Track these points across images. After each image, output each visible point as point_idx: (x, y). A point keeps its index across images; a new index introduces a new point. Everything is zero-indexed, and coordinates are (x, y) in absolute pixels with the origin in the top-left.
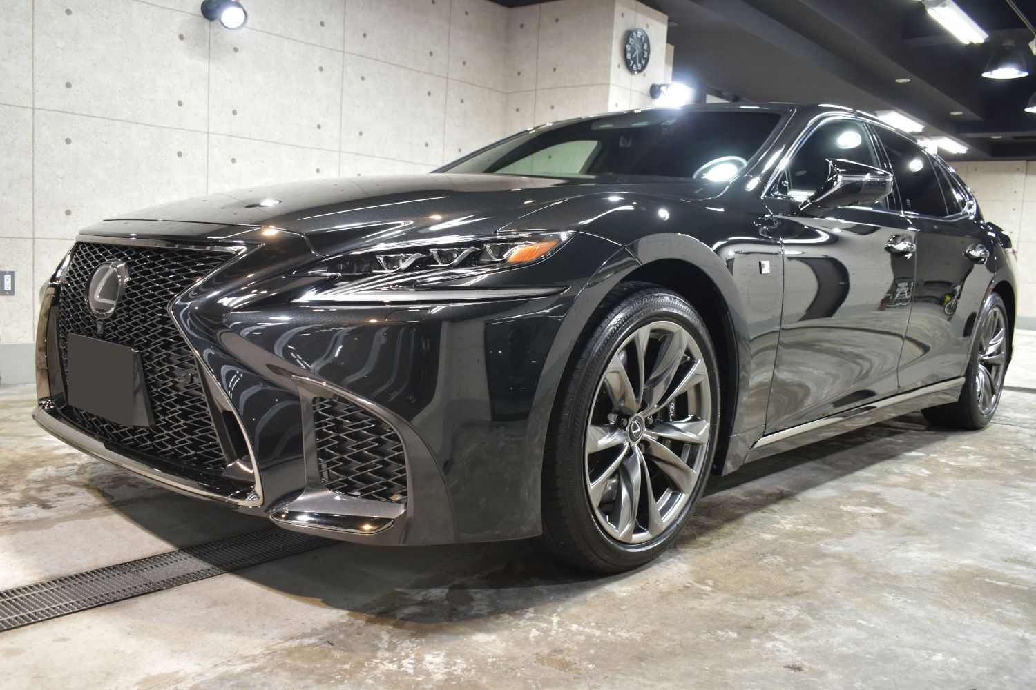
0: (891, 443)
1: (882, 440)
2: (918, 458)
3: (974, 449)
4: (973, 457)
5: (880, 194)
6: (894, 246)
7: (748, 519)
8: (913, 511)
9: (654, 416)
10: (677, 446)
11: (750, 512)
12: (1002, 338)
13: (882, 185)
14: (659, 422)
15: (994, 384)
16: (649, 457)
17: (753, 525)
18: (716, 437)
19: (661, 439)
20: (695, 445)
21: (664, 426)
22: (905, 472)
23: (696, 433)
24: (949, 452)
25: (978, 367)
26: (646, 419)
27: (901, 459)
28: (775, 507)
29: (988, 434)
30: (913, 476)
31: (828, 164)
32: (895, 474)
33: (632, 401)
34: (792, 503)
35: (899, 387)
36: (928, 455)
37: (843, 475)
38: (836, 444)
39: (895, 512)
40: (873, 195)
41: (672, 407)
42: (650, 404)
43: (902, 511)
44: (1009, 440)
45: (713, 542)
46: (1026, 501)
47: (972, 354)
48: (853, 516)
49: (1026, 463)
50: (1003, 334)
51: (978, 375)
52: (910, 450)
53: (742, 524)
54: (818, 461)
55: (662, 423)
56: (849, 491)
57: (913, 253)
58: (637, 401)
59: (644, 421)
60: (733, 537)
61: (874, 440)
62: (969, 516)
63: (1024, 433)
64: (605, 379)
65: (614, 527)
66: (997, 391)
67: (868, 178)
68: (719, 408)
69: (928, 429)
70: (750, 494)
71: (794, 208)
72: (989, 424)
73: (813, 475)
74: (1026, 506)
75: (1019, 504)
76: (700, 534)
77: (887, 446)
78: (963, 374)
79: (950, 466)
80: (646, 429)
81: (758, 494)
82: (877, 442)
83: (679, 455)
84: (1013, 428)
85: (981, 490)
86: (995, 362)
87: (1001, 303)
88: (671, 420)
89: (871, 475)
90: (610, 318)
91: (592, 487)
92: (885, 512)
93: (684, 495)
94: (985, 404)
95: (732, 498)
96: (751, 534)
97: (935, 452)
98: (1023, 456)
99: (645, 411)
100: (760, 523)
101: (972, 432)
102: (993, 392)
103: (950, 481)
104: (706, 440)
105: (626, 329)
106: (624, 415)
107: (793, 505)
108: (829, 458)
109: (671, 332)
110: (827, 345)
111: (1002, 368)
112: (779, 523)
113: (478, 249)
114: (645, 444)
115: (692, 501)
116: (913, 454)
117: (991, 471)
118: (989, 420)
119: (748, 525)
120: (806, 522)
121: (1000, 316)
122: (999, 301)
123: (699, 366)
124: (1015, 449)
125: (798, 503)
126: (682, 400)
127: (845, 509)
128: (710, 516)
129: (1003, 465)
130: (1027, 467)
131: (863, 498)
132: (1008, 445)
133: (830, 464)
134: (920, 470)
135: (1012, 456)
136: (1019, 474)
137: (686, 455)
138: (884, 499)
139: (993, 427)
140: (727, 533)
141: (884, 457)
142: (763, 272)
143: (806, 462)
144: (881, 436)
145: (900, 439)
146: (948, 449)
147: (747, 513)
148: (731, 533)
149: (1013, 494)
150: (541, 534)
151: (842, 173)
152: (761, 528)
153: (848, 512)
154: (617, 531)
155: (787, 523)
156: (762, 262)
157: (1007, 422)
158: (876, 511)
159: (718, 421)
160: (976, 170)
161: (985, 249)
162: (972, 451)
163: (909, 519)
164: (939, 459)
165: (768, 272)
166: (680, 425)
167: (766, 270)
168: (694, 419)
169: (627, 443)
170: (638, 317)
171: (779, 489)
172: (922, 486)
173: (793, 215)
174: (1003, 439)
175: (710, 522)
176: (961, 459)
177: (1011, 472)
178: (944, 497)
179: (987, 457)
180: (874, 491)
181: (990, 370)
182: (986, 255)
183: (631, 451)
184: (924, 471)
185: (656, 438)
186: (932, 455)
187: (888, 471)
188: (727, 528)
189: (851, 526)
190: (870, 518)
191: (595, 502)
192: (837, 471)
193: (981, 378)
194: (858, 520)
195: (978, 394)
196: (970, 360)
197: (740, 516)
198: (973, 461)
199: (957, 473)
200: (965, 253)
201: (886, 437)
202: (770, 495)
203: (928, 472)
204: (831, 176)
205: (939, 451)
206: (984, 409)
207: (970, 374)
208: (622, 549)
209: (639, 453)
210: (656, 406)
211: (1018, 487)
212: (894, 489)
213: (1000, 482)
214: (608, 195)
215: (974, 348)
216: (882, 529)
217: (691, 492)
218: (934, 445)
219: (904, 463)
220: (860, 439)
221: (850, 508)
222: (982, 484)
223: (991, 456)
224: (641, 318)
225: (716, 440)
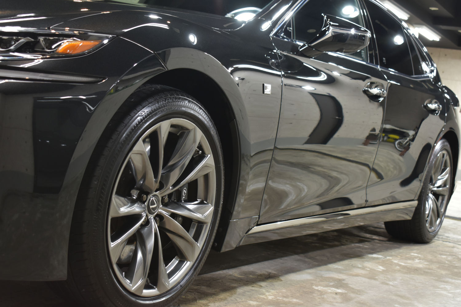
0: (359, 247)
1: (353, 245)
2: (377, 258)
3: (420, 256)
4: (419, 261)
5: (360, 46)
6: (369, 89)
7: (240, 290)
8: (367, 293)
9: (170, 196)
10: (187, 222)
11: (242, 286)
12: (447, 175)
13: (362, 38)
14: (173, 202)
15: (440, 211)
16: (163, 229)
17: (243, 294)
18: (218, 218)
19: (174, 216)
20: (200, 224)
21: (176, 205)
22: (366, 267)
23: (203, 214)
24: (401, 256)
25: (428, 195)
26: (162, 197)
27: (364, 258)
28: (263, 284)
29: (432, 247)
30: (372, 270)
31: (323, 17)
32: (359, 268)
33: (152, 181)
34: (276, 282)
35: (366, 201)
36: (386, 257)
37: (319, 266)
38: (318, 245)
39: (353, 292)
40: (355, 45)
41: (185, 191)
42: (166, 186)
43: (359, 292)
44: (447, 252)
45: (209, 304)
46: (450, 291)
47: (424, 184)
48: (321, 293)
49: (456, 267)
50: (449, 172)
51: (428, 201)
52: (372, 253)
53: (235, 294)
54: (302, 255)
55: (175, 203)
56: (322, 277)
57: (385, 98)
58: (156, 182)
59: (160, 199)
60: (226, 302)
61: (347, 245)
62: (408, 298)
63: (458, 248)
64: (130, 158)
65: (129, 282)
66: (441, 216)
67: (353, 31)
68: (222, 196)
69: (389, 240)
70: (245, 274)
71: (295, 49)
72: (433, 240)
73: (296, 264)
74: (450, 295)
75: (446, 293)
76: (200, 298)
77: (356, 249)
78: (416, 198)
79: (400, 265)
80: (161, 206)
81: (251, 274)
82: (349, 246)
83: (188, 231)
84: (451, 245)
85: (419, 282)
86: (442, 193)
87: (448, 147)
88: (183, 201)
89: (340, 267)
90: (138, 109)
91: (112, 246)
92: (346, 292)
93: (189, 263)
94: (431, 224)
95: (230, 275)
96: (240, 300)
97: (391, 256)
98: (454, 263)
99: (162, 191)
100: (249, 293)
101: (420, 245)
102: (438, 216)
103: (399, 276)
104: (209, 221)
105: (150, 120)
106: (144, 192)
107: (276, 283)
108: (311, 254)
109: (187, 129)
110: (319, 169)
111: (446, 198)
112: (264, 294)
113: (33, 40)
114: (160, 218)
115: (194, 268)
116: (375, 256)
117: (429, 271)
118: (434, 237)
119: (239, 294)
120: (285, 295)
121: (447, 158)
122: (447, 145)
123: (209, 160)
124: (450, 258)
125: (281, 282)
126: (193, 185)
127: (316, 288)
128: (210, 287)
129: (439, 268)
130: (456, 270)
131: (331, 282)
132: (445, 255)
133: (310, 258)
134: (377, 266)
135: (447, 262)
136: (449, 274)
137: (193, 231)
138: (347, 284)
139: (436, 243)
140: (222, 299)
141: (352, 256)
142: (265, 93)
143: (292, 255)
144: (352, 242)
145: (367, 245)
146: (400, 255)
147: (240, 286)
148: (225, 299)
149: (442, 286)
150: (65, 279)
151: (333, 25)
152: (250, 297)
153: (318, 291)
154: (131, 285)
155: (269, 295)
156: (265, 85)
157: (447, 240)
158: (339, 291)
159: (221, 206)
160: (446, 55)
161: (439, 104)
162: (418, 257)
163: (363, 298)
164: (393, 260)
165: (269, 93)
166: (191, 206)
167: (268, 91)
168: (202, 203)
169: (145, 214)
170: (162, 111)
171: (267, 272)
172: (377, 277)
173: (293, 54)
174: (442, 251)
175: (210, 291)
176: (409, 261)
177: (443, 272)
178: (392, 285)
179: (428, 261)
180: (340, 278)
181: (437, 199)
182: (439, 108)
183: (147, 222)
184: (381, 267)
185: (170, 214)
186: (388, 258)
187: (354, 265)
188: (222, 296)
189: (319, 300)
190: (334, 296)
191: (114, 260)
192: (314, 263)
193: (430, 204)
194: (325, 296)
195: (426, 216)
196: (422, 189)
197: (234, 288)
198: (418, 264)
199: (404, 270)
200: (424, 105)
201: (356, 243)
202: (261, 275)
203: (383, 268)
204: (325, 26)
205: (394, 255)
206: (430, 228)
207: (422, 199)
208: (133, 299)
209: (154, 225)
210: (171, 188)
211: (447, 282)
212: (355, 278)
213: (434, 278)
214: (149, 14)
215: (425, 179)
216: (341, 303)
217: (194, 261)
218: (391, 251)
219: (367, 261)
220: (336, 243)
221: (320, 288)
222: (420, 278)
223: (431, 262)
224: (163, 113)
225: (218, 222)
